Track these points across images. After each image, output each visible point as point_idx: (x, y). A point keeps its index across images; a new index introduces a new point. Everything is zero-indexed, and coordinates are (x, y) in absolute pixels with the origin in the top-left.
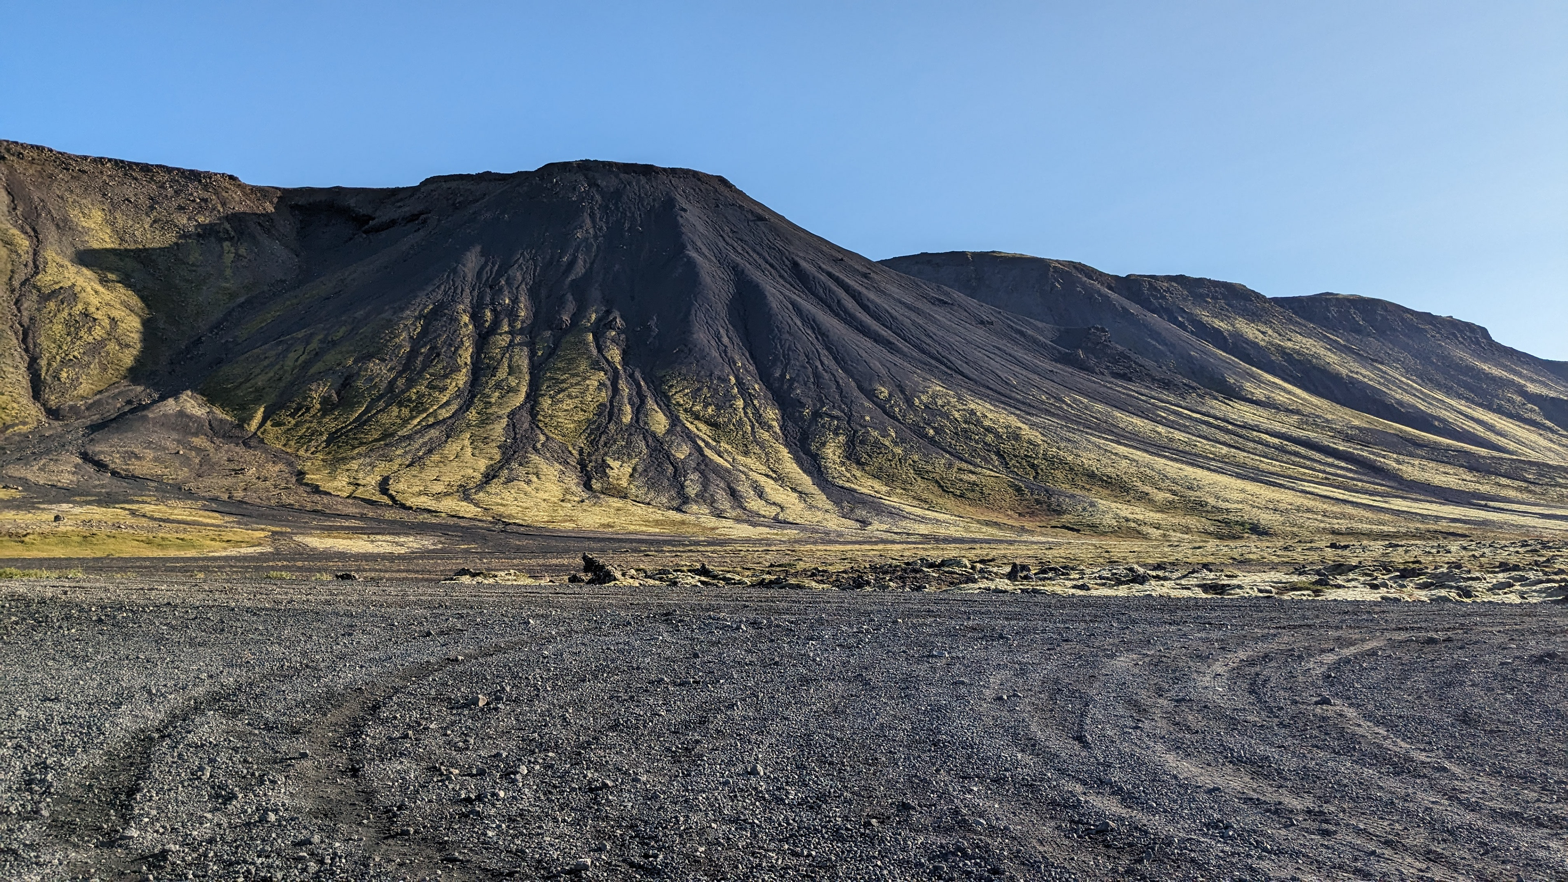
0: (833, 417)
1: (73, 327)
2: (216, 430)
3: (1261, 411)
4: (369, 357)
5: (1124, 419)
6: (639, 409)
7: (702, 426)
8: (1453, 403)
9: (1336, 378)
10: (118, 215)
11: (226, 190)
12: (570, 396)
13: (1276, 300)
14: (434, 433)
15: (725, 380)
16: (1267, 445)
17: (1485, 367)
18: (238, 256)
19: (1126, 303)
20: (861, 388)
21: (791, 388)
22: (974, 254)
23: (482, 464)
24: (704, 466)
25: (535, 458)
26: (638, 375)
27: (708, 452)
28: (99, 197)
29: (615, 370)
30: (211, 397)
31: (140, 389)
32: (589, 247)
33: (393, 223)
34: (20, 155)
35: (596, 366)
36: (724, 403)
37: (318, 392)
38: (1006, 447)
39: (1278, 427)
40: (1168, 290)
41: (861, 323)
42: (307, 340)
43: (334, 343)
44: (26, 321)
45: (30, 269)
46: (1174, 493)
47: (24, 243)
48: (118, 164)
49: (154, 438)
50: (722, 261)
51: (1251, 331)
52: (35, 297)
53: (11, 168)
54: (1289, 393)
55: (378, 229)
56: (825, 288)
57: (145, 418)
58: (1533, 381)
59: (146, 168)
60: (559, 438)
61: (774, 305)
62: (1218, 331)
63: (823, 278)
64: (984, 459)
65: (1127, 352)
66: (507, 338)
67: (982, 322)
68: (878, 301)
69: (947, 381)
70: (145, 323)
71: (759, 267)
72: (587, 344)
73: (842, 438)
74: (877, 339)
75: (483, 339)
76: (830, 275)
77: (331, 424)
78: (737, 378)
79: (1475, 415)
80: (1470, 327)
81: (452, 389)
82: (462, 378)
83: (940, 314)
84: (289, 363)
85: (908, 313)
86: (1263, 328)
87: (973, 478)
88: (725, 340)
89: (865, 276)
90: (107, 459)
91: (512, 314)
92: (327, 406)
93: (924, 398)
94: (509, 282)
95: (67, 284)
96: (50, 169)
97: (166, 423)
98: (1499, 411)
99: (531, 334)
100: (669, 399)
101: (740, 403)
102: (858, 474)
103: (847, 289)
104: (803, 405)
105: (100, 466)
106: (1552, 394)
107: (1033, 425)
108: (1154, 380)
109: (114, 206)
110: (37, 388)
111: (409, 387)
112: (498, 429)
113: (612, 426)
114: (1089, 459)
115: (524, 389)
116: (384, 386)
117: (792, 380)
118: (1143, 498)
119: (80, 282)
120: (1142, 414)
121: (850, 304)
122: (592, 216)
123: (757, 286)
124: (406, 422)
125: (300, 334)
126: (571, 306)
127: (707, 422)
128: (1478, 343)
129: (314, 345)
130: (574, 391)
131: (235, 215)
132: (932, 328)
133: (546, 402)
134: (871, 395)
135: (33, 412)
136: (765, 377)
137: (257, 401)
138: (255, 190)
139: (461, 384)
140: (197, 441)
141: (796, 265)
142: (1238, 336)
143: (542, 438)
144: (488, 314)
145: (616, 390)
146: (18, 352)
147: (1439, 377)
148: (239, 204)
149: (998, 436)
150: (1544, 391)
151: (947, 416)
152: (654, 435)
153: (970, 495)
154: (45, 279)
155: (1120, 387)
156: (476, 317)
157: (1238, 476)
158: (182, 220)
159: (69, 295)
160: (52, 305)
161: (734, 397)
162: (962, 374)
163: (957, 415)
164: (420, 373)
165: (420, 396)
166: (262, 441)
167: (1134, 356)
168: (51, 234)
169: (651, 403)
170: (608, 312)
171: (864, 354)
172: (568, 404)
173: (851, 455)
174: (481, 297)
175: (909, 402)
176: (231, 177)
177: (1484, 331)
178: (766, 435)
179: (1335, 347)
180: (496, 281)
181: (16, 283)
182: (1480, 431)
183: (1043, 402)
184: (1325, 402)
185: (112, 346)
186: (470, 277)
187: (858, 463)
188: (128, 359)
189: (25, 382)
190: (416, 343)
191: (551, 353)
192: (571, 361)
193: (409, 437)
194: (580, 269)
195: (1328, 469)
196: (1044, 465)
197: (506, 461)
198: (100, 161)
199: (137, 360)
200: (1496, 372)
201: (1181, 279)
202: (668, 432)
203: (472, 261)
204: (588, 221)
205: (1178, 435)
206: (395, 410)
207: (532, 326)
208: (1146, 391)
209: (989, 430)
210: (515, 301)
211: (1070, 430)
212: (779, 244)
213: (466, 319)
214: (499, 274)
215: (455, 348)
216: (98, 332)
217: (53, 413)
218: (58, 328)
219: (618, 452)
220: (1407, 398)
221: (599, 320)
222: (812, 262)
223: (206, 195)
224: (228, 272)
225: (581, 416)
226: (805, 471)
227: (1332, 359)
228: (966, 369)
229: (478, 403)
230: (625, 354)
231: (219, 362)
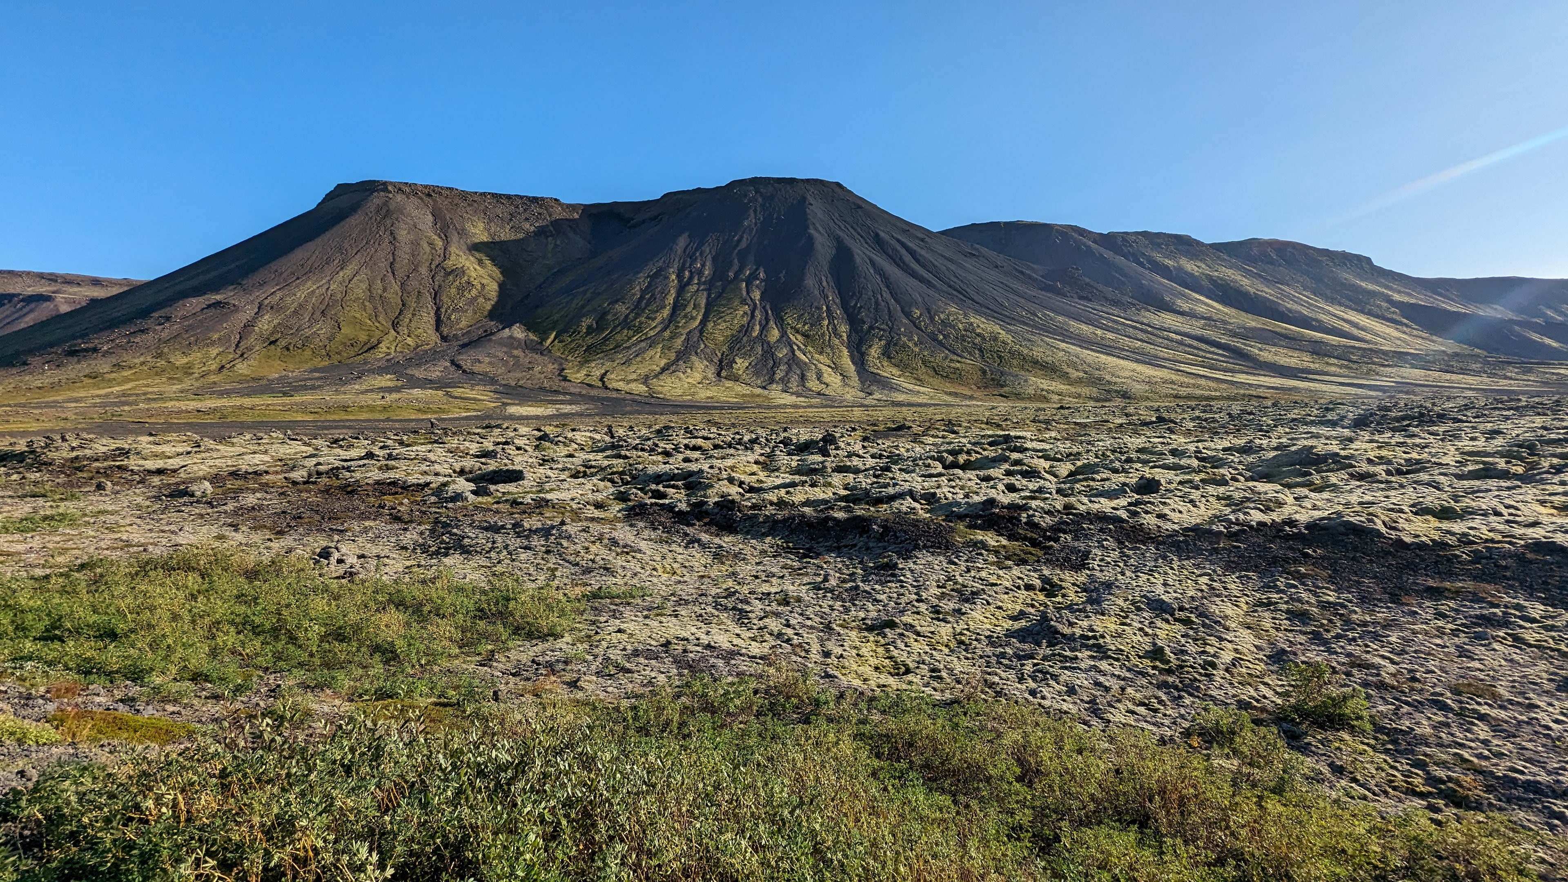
0: (880, 329)
1: (461, 290)
2: (528, 346)
3: (1180, 319)
4: (616, 302)
5: (1075, 326)
6: (764, 328)
7: (799, 337)
8: (1331, 309)
9: (1246, 295)
10: (492, 224)
11: (552, 207)
12: (725, 321)
13: (1213, 246)
14: (643, 344)
15: (819, 308)
16: (1172, 340)
17: (1363, 284)
18: (556, 246)
19: (1102, 250)
20: (903, 311)
21: (859, 313)
22: (1005, 223)
23: (663, 362)
24: (792, 360)
25: (694, 358)
26: (768, 307)
27: (798, 353)
28: (482, 215)
29: (755, 305)
30: (529, 327)
31: (493, 323)
32: (751, 230)
33: (644, 222)
34: (440, 194)
35: (743, 302)
36: (816, 322)
37: (586, 322)
38: (985, 346)
39: (1186, 329)
40: (1135, 242)
41: (913, 270)
42: (585, 292)
43: (599, 294)
44: (436, 288)
45: (441, 259)
46: (1086, 372)
47: (439, 243)
48: (494, 195)
49: (492, 351)
50: (831, 234)
51: (1190, 266)
52: (442, 274)
53: (435, 201)
54: (1208, 305)
55: (634, 226)
56: (894, 249)
57: (490, 340)
58: (1399, 292)
59: (509, 197)
60: (712, 346)
61: (858, 260)
62: (1167, 267)
63: (894, 242)
64: (970, 353)
65: (1092, 283)
66: (695, 287)
67: (997, 267)
68: (926, 255)
69: (961, 304)
70: (501, 286)
71: (853, 238)
72: (741, 289)
73: (883, 342)
74: (921, 280)
75: (682, 288)
76: (898, 241)
77: (589, 341)
78: (827, 307)
79: (1346, 316)
80: (1359, 257)
81: (659, 319)
82: (666, 312)
83: (968, 264)
84: (573, 306)
85: (946, 262)
86: (1199, 264)
87: (958, 365)
88: (825, 284)
89: (922, 240)
90: (462, 363)
91: (700, 273)
92: (590, 330)
93: (942, 316)
94: (701, 254)
95: (460, 266)
96: (456, 201)
97: (501, 343)
98: (1370, 314)
99: (710, 285)
100: (783, 320)
101: (826, 322)
102: (885, 364)
103: (908, 249)
104: (864, 323)
105: (459, 367)
106: (1413, 301)
107: (1009, 331)
108: (1107, 299)
109: (490, 220)
110: (438, 323)
111: (635, 318)
112: (679, 342)
113: (745, 339)
114: (1038, 353)
115: (700, 318)
116: (622, 318)
117: (861, 307)
118: (1065, 377)
119: (468, 264)
120: (1089, 322)
121: (908, 258)
122: (755, 211)
123: (849, 249)
124: (630, 338)
125: (582, 289)
126: (736, 266)
127: (803, 335)
128: (1362, 268)
129: (588, 295)
130: (728, 318)
131: (557, 220)
132: (960, 271)
133: (710, 325)
134: (908, 315)
135: (433, 338)
136: (844, 306)
137: (553, 329)
138: (569, 206)
139: (665, 315)
140: (515, 352)
141: (877, 235)
142: (1180, 269)
143: (702, 346)
144: (687, 273)
145: (753, 316)
146: (430, 304)
147: (1328, 292)
148: (558, 214)
149: (984, 338)
150: (1405, 299)
151: (953, 327)
152: (768, 343)
153: (951, 376)
154: (449, 263)
155: (1081, 306)
156: (680, 276)
157: (1137, 361)
158: (527, 226)
159: (459, 272)
160: (451, 278)
161: (823, 319)
162: (973, 300)
163: (960, 326)
164: (643, 310)
165: (641, 323)
166: (550, 351)
167: (1095, 285)
168: (455, 238)
169: (772, 323)
170: (757, 269)
171: (909, 289)
172: (723, 326)
173: (886, 354)
174: (684, 264)
175: (932, 319)
176: (556, 200)
177: (1368, 260)
178: (837, 341)
179: (1248, 274)
180: (694, 254)
181: (433, 267)
182: (1347, 327)
183: (1022, 316)
184: (1233, 310)
185: (481, 300)
186: (680, 251)
187: (889, 357)
188: (488, 307)
189: (433, 322)
190: (643, 292)
191: (719, 296)
192: (730, 300)
193: (629, 348)
194: (743, 245)
195: (1208, 355)
196: (1006, 355)
197: (678, 359)
198: (484, 194)
199: (494, 306)
200: (1371, 287)
201: (1145, 234)
202: (778, 341)
203: (682, 242)
204: (752, 215)
205: (1110, 335)
206: (626, 331)
207: (711, 279)
208: (1099, 308)
209: (978, 335)
210: (703, 265)
211: (1033, 333)
212: (869, 222)
213: (674, 277)
214: (696, 250)
215: (665, 294)
216: (474, 292)
217: (444, 338)
218: (453, 291)
219: (745, 353)
220: (1296, 307)
221: (750, 274)
222: (888, 233)
223: (541, 211)
224: (550, 255)
225: (729, 333)
226: (853, 363)
227: (1246, 283)
228: (976, 297)
229: (672, 327)
230: (763, 295)
231: (537, 307)
